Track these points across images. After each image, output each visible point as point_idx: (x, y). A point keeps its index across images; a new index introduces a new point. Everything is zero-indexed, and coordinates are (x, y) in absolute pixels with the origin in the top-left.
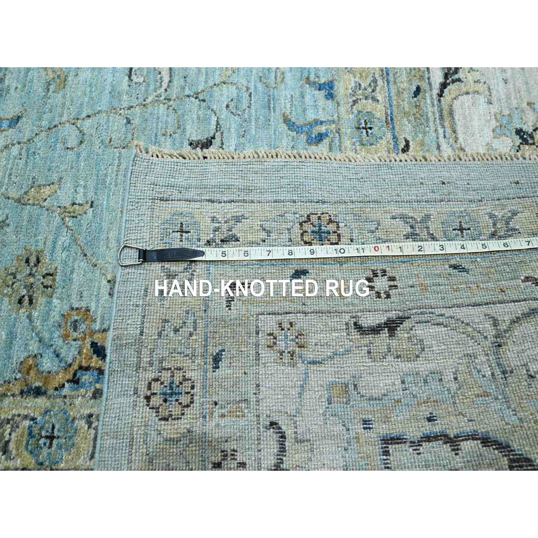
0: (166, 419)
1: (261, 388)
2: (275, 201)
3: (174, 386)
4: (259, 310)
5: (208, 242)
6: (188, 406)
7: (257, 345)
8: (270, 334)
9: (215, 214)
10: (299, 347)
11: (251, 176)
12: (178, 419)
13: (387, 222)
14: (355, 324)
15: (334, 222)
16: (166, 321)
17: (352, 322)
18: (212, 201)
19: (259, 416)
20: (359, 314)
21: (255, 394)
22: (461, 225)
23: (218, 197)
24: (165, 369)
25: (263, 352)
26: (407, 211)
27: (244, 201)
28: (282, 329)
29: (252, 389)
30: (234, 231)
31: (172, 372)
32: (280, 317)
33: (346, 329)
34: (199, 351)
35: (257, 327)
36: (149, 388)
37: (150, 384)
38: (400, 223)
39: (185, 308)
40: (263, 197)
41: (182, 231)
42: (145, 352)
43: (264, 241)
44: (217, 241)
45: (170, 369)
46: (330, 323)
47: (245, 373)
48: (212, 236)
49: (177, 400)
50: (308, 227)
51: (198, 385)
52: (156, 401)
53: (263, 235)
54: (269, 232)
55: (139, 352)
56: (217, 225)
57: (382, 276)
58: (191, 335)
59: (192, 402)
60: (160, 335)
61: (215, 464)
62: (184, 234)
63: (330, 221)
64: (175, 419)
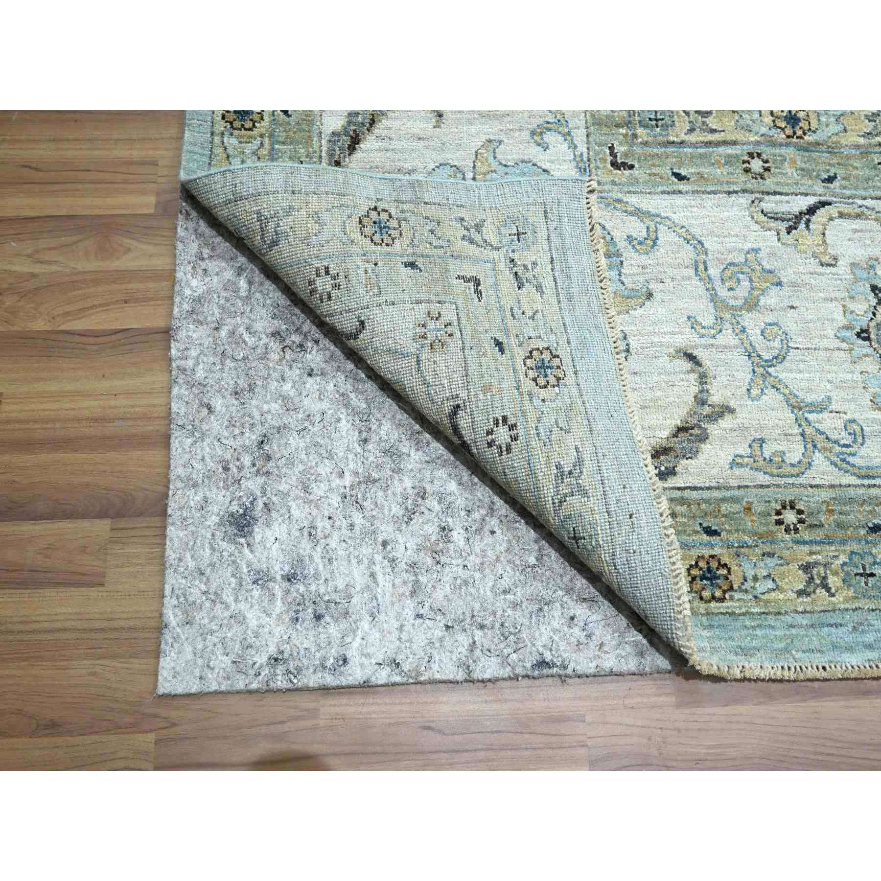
0: (360, 222)
1: (391, 307)
2: (564, 325)
3: (387, 229)
4: (460, 305)
5: (513, 260)
6: (372, 240)
7: (429, 301)
8: (439, 314)
9: (540, 265)
10: (431, 343)
11: (585, 300)
12: (361, 232)
13: (571, 441)
14: (458, 406)
15: (558, 382)
16: (439, 223)
17: (459, 402)
18: (552, 262)
19: (368, 308)
20: (468, 410)
21: (386, 301)
22: (581, 538)
23: (557, 267)
24: (399, 222)
25: (423, 307)
26: (589, 466)
27: (558, 295)
28: (445, 326)
29: (390, 298)
30: (527, 285)
31: (397, 229)
32: (456, 324)
33: (452, 395)
34: (418, 250)
35: (445, 302)
36: (383, 210)
37: (387, 211)
38: (573, 457)
39: (451, 238)
40: (566, 314)
41: (518, 234)
42: (411, 206)
43: (523, 314)
44: (515, 268)
45: (400, 227)
46: (456, 376)
47: (404, 290)
48: (519, 263)
49: (376, 232)
50: (546, 356)
51: (389, 249)
52: (374, 214)
53: (529, 313)
54: (532, 318)
55: (410, 202)
56: (530, 267)
57: (511, 436)
58: (430, 244)
59: (375, 244)
60: (427, 218)
61: (328, 268)
62: (516, 237)
63: (558, 379)
64: (361, 229)
